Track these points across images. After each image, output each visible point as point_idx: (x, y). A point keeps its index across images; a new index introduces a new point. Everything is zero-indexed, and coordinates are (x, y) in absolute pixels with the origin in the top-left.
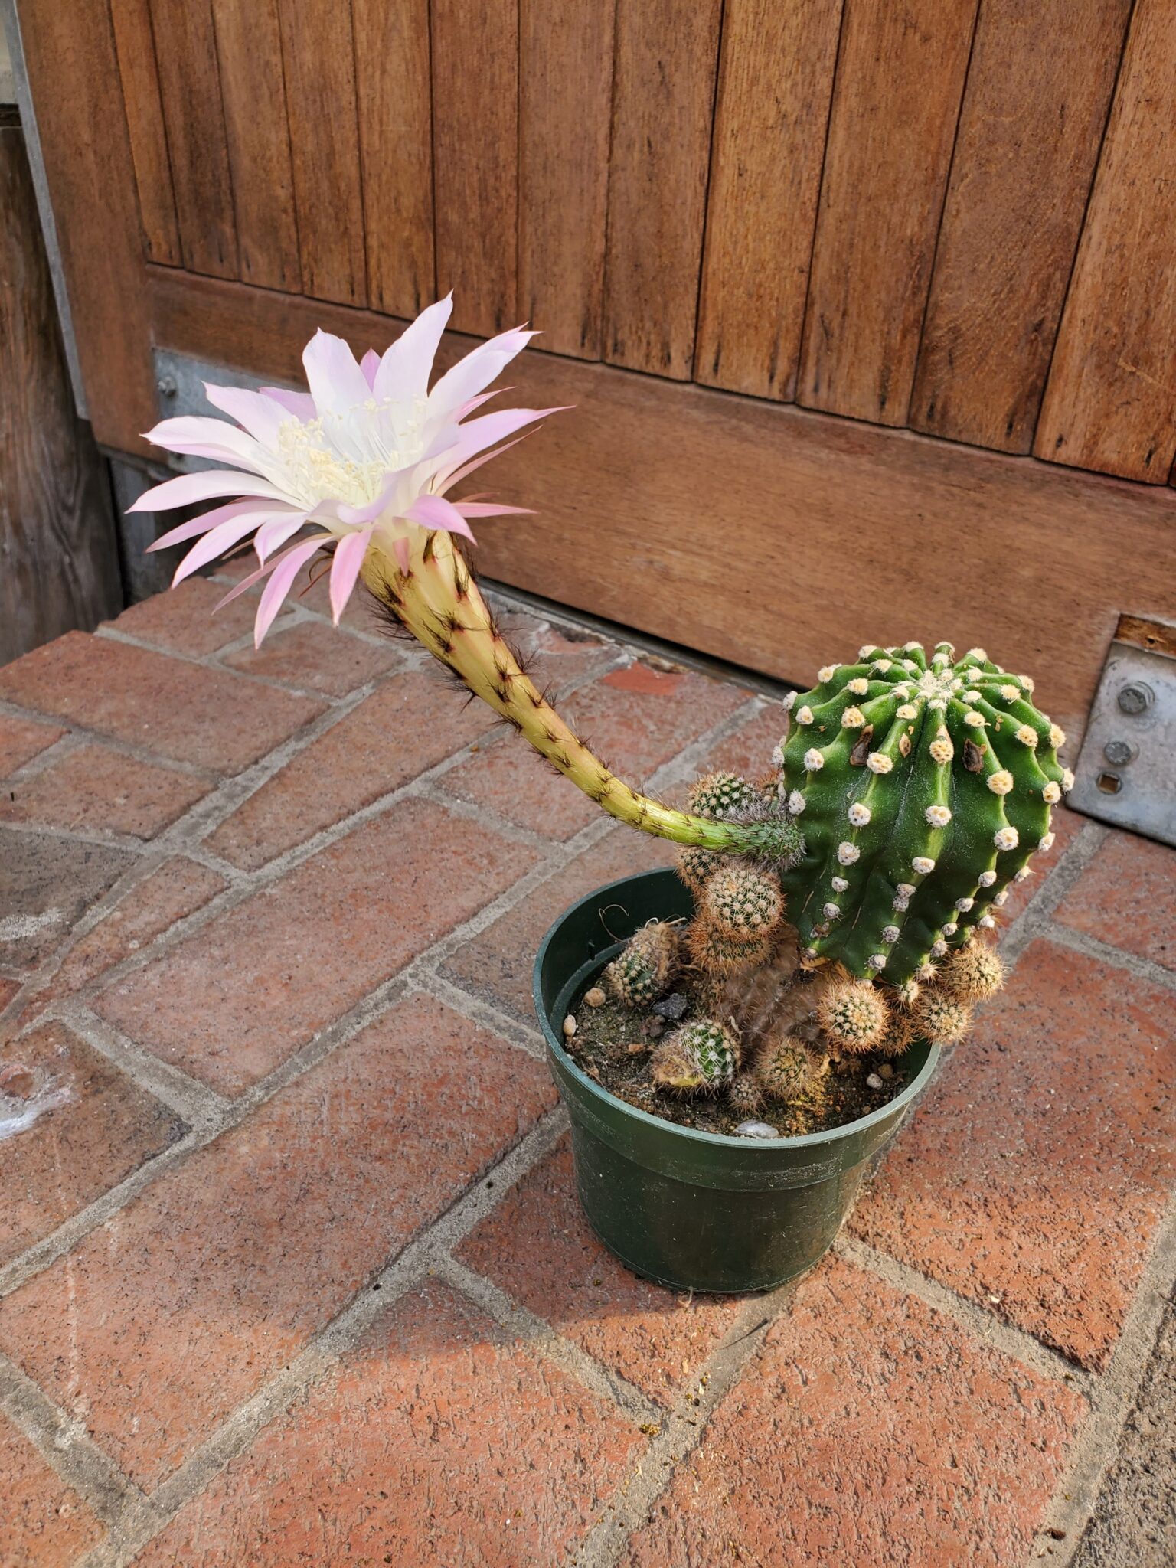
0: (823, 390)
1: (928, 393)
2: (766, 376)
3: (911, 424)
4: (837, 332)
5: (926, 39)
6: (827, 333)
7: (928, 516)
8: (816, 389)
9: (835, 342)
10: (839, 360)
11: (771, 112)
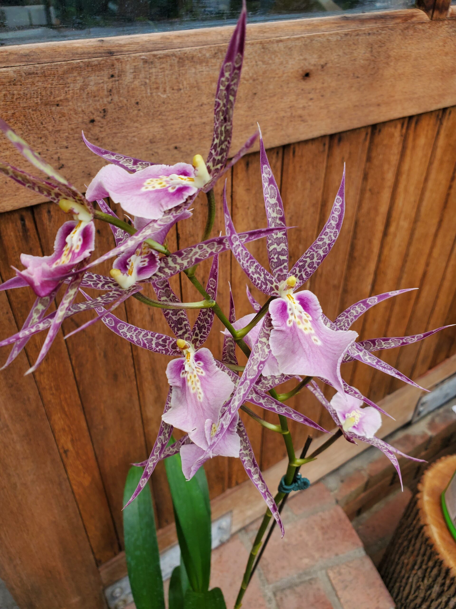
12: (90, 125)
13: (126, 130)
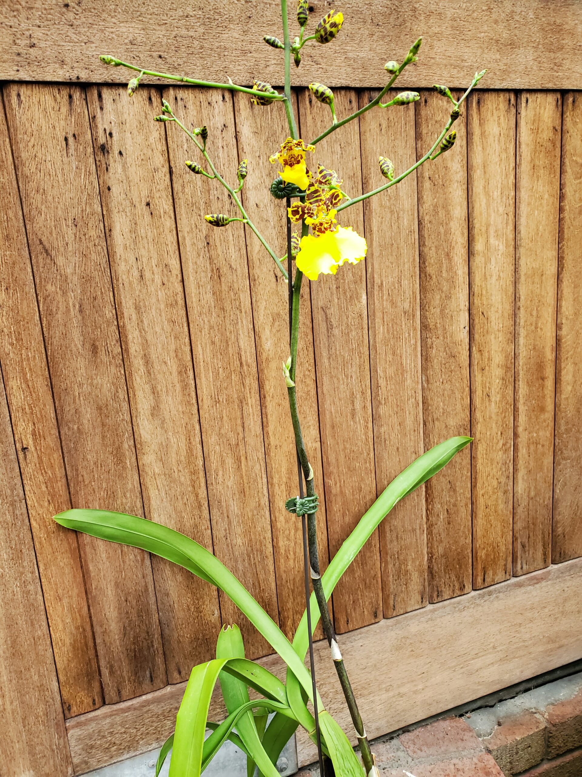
0: (525, 567)
1: (559, 550)
2: (504, 572)
3: (554, 562)
4: (527, 545)
5: (543, 446)
6: (523, 546)
7: (566, 589)
8: (522, 568)
9: (527, 548)
10: (529, 554)
11: (495, 483)
12: (64, 10)
13: (103, 23)
